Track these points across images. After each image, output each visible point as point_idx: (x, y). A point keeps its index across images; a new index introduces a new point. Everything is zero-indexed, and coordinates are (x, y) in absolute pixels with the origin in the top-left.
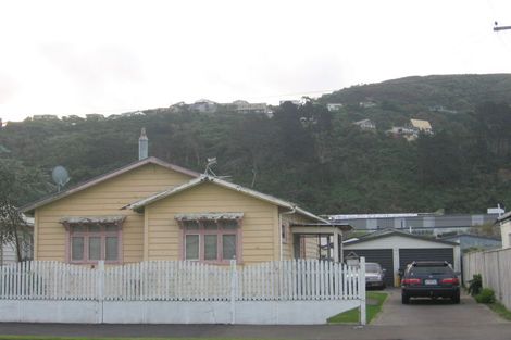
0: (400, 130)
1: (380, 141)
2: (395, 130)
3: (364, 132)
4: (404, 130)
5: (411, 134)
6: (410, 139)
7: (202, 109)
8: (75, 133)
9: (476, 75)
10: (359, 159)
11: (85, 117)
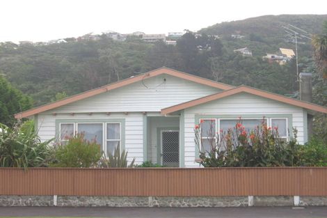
0: (272, 57)
1: (259, 65)
2: (269, 56)
3: (246, 58)
4: (276, 56)
5: (282, 59)
6: (281, 63)
7: (115, 38)
8: (17, 56)
9: (316, 15)
10: (244, 78)
11: (18, 43)
